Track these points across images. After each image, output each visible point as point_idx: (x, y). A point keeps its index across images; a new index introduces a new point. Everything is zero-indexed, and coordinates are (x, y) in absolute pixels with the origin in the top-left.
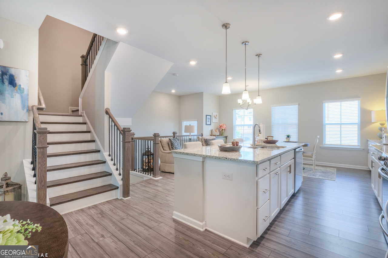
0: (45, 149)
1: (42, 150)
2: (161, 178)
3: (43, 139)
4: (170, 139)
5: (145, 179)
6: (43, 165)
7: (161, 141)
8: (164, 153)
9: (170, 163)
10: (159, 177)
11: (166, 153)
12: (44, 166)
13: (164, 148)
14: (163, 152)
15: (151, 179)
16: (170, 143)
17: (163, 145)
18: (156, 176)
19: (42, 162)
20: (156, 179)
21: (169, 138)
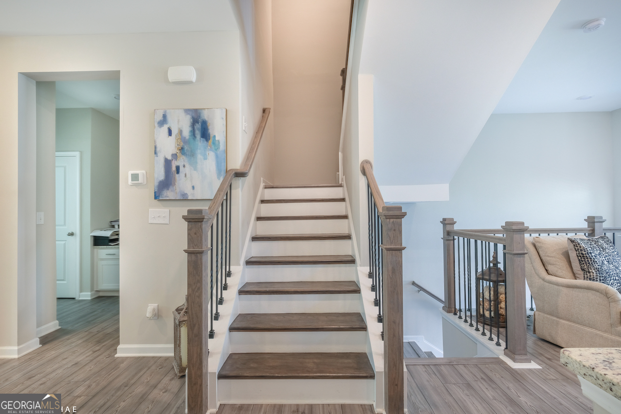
0: (198, 255)
1: (193, 257)
2: (533, 365)
3: (195, 234)
4: (572, 241)
5: (482, 354)
6: (196, 290)
7: (537, 244)
8: (550, 282)
9: (574, 322)
10: (528, 361)
11: (557, 284)
12: (197, 294)
13: (549, 268)
14: (543, 280)
15: (498, 362)
16: (573, 255)
17: (543, 258)
18: (517, 357)
19: (194, 283)
20: (516, 366)
21: (571, 235)
